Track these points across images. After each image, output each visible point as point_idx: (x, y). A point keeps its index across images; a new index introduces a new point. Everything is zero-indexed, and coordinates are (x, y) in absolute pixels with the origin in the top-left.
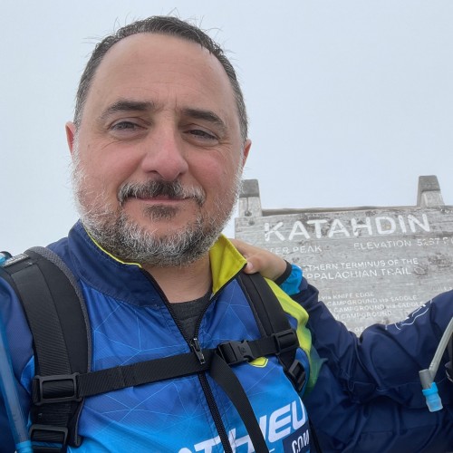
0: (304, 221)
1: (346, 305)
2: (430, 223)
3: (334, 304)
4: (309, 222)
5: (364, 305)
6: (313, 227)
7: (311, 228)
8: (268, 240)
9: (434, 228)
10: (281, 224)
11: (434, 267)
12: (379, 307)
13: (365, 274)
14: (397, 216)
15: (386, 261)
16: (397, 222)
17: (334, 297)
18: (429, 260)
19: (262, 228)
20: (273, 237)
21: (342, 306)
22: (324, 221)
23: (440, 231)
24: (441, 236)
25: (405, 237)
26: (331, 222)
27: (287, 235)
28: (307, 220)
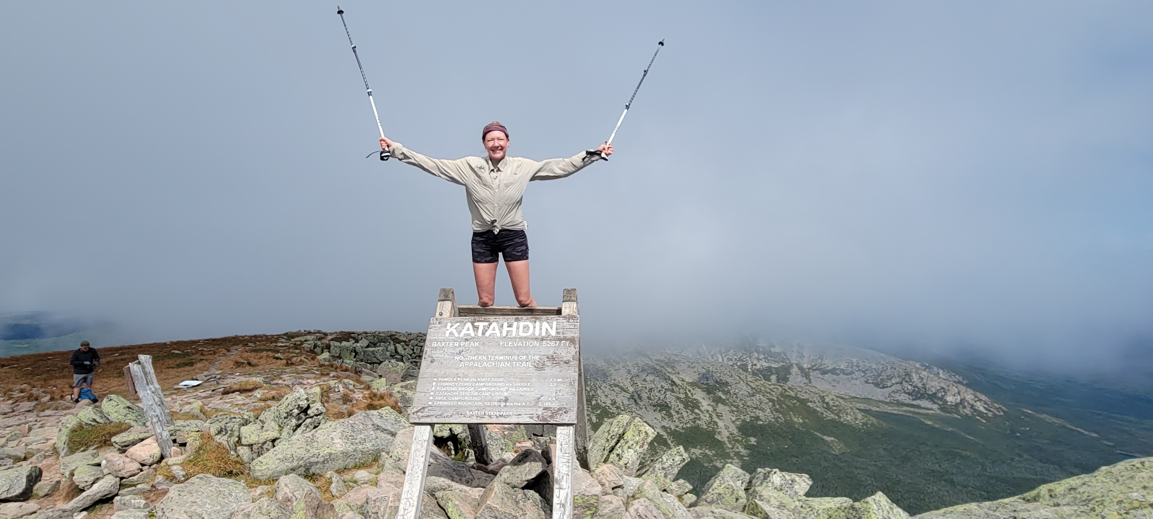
0: (472, 323)
1: (484, 386)
2: (557, 329)
3: (477, 384)
4: (476, 324)
5: (495, 387)
6: (478, 328)
7: (476, 328)
8: (447, 335)
9: (558, 333)
10: (458, 324)
11: (548, 363)
12: (504, 389)
13: (502, 364)
14: (535, 322)
15: (518, 356)
16: (534, 328)
17: (479, 380)
18: (547, 358)
19: (446, 326)
20: (451, 333)
21: (482, 387)
22: (487, 324)
23: (561, 335)
24: (560, 340)
25: (536, 339)
26: (490, 325)
27: (459, 333)
28: (475, 322)
